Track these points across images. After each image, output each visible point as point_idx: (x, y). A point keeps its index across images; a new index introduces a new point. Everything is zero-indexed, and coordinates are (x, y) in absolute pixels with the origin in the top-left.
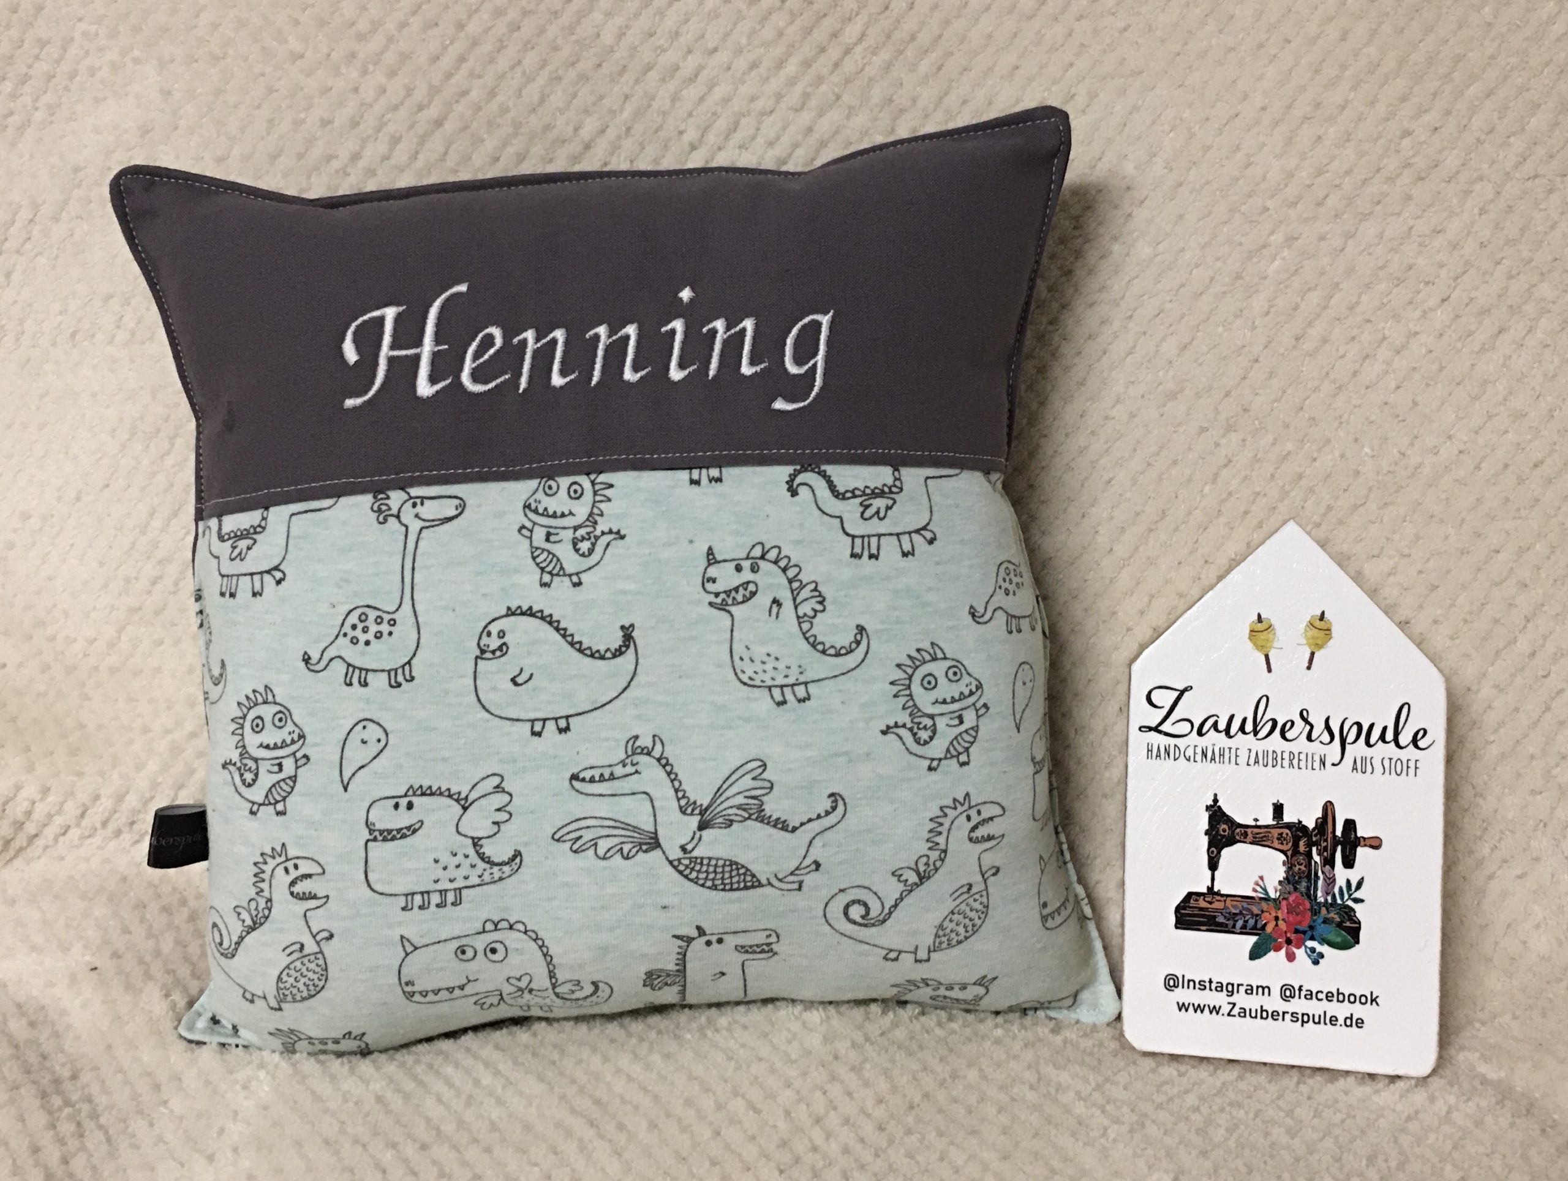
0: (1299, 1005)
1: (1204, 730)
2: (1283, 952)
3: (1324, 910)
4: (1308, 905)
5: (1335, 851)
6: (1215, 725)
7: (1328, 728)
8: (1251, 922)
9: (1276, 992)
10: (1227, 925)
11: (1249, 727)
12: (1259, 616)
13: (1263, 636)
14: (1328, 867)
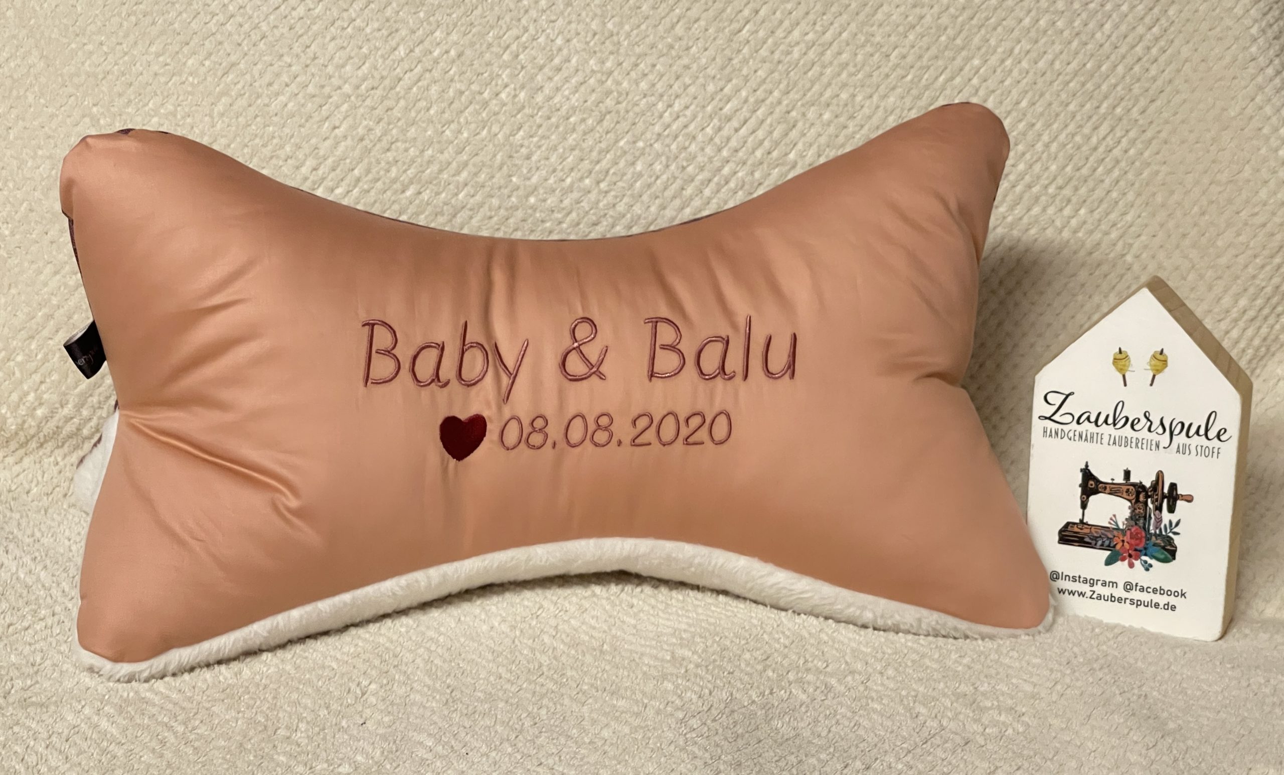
0: (1135, 595)
1: (1081, 421)
2: (1127, 561)
3: (1154, 538)
4: (1144, 535)
5: (1163, 502)
6: (1088, 419)
7: (1162, 424)
8: (1107, 543)
9: (1121, 586)
10: (1090, 543)
11: (1110, 420)
12: (1120, 349)
13: (1123, 362)
14: (1157, 512)
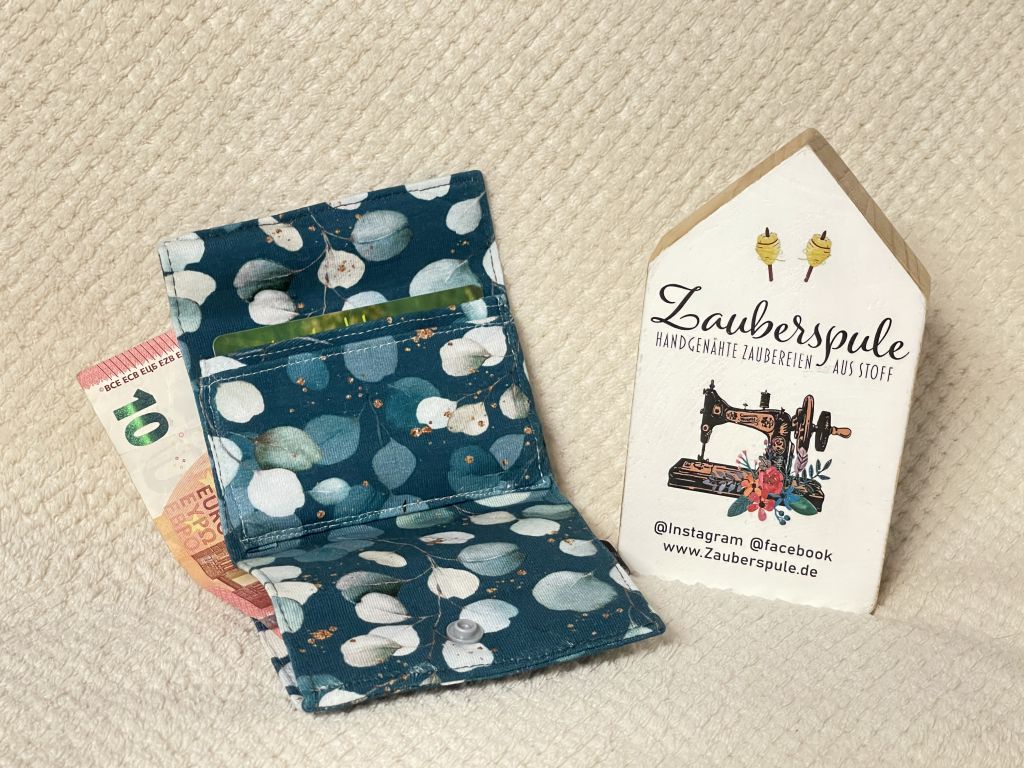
0: (765, 555)
1: (708, 327)
2: (756, 512)
3: (794, 483)
4: (782, 478)
5: (810, 436)
6: (718, 323)
7: (817, 333)
8: (732, 487)
9: (747, 542)
10: (711, 487)
11: (748, 326)
12: (767, 230)
13: (769, 248)
14: (802, 448)
